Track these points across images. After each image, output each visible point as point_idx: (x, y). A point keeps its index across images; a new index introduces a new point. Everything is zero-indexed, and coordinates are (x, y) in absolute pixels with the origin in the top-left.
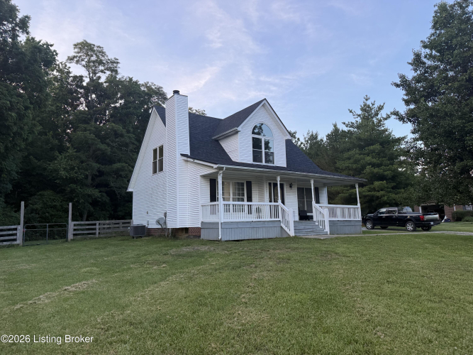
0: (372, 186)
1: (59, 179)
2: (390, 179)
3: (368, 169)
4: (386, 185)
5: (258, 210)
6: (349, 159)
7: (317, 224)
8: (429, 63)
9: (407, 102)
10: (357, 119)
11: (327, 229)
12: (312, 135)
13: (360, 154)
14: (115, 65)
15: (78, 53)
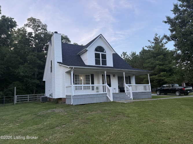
0: (160, 75)
1: (20, 76)
2: (168, 71)
3: (157, 67)
4: (166, 74)
5: (97, 88)
6: (149, 62)
7: (127, 94)
8: (181, 9)
9: (172, 31)
10: (152, 44)
11: (132, 97)
12: (133, 53)
13: (154, 60)
14: (46, 27)
15: (29, 22)
